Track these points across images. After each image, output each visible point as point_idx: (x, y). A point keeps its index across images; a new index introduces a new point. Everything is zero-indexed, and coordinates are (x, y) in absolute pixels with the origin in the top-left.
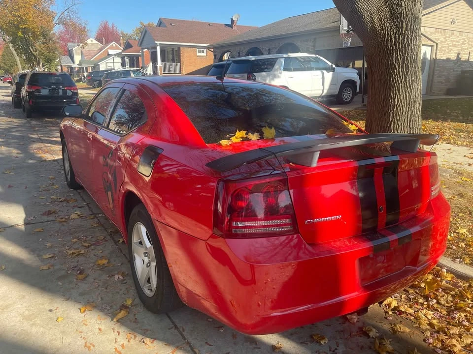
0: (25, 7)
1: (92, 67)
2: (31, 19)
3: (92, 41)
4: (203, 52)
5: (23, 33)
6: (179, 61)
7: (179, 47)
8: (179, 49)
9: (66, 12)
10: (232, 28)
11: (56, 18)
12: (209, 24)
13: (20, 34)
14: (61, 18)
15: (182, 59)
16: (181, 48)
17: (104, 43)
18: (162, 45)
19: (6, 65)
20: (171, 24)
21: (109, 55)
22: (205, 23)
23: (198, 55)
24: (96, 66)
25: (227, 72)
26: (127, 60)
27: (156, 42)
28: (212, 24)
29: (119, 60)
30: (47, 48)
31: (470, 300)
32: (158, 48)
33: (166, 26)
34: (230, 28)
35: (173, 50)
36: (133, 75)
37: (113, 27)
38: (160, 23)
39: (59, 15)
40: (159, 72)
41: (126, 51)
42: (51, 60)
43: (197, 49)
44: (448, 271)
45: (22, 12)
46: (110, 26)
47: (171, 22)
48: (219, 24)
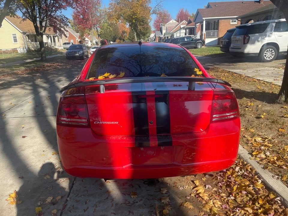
0: (136, 6)
1: (170, 36)
2: (139, 13)
3: (173, 21)
4: (235, 21)
5: (135, 20)
6: (218, 29)
7: (218, 20)
8: (218, 21)
9: (157, 7)
10: (260, 3)
11: (152, 10)
12: (243, 3)
13: (134, 21)
14: (154, 11)
15: (220, 28)
16: (220, 21)
17: (179, 22)
18: (206, 20)
19: (131, 38)
20: (215, 6)
21: (181, 29)
22: (239, 2)
23: (231, 24)
24: (173, 35)
25: (233, 35)
26: (187, 31)
27: (203, 18)
28: (244, 2)
29: (184, 31)
30: (144, 28)
31: (259, 205)
32: (204, 22)
33: (211, 7)
34: (258, 3)
35: (215, 22)
36: (186, 40)
37: (186, 11)
38: (208, 6)
39: (153, 9)
40: (203, 37)
41: (188, 25)
42: (145, 34)
43: (231, 20)
44: (262, 182)
45: (134, 9)
46: (185, 11)
47: (215, 4)
48: (249, 1)
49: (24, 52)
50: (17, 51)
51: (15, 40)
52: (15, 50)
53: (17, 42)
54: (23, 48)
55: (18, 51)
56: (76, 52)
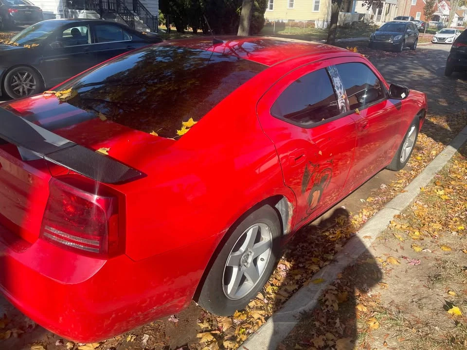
49: (323, 28)
50: (314, 25)
51: (316, 8)
52: (311, 23)
53: (318, 10)
54: (324, 21)
55: (316, 25)
56: (388, 37)
